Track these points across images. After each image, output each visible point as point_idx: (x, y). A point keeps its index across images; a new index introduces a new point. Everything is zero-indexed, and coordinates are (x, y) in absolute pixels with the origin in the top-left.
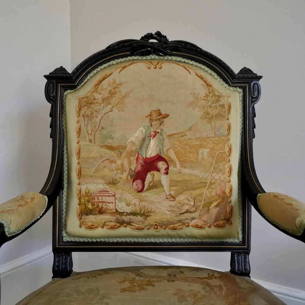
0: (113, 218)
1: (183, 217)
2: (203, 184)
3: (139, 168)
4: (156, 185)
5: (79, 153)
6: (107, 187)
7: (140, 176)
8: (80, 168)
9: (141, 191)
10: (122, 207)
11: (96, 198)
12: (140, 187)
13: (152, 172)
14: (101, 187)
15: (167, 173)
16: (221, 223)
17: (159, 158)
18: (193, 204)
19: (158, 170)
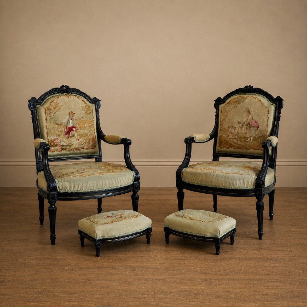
0: (60, 148)
1: (81, 146)
2: (87, 135)
3: (67, 131)
4: (73, 136)
5: (47, 127)
6: (57, 137)
7: (68, 133)
8: (47, 132)
9: (68, 138)
10: (63, 144)
11: (54, 141)
12: (68, 136)
13: (72, 132)
14: (55, 137)
15: (76, 132)
16: (93, 147)
17: (73, 127)
18: (84, 141)
19: (74, 131)
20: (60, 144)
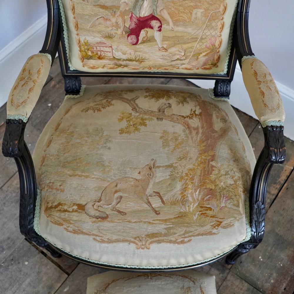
1: (174, 63)
2: (194, 39)
3: (133, 26)
4: (150, 40)
5: (73, 9)
6: (104, 40)
8: (76, 22)
9: (136, 44)
10: (118, 55)
11: (95, 48)
12: (135, 41)
13: (146, 29)
14: (98, 40)
15: (160, 30)
16: (208, 66)
17: (153, 17)
18: (183, 54)
20: (109, 55)
